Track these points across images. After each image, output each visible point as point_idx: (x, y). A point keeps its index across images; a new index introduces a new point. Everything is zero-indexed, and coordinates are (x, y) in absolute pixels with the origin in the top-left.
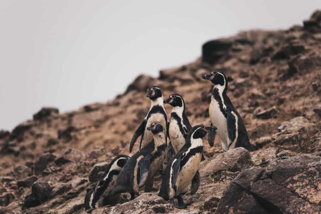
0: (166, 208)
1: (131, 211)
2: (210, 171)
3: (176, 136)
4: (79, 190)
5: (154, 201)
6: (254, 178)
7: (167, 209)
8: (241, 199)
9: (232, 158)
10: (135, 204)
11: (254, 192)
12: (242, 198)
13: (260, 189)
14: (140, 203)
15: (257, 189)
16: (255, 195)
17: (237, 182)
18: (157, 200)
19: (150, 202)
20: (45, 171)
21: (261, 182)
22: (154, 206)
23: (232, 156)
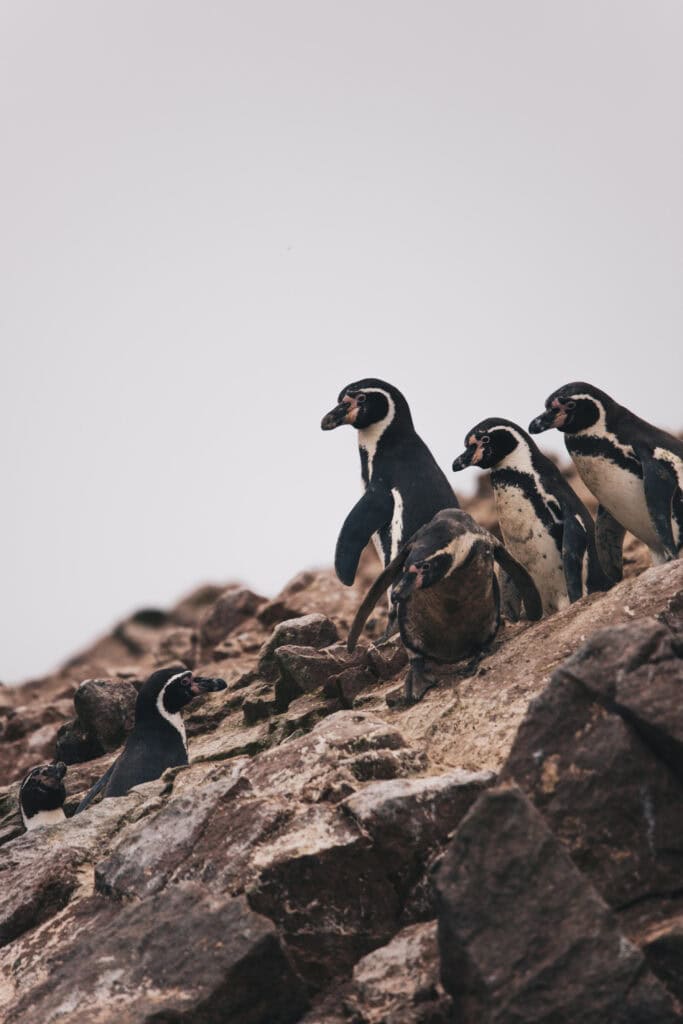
0: (400, 761)
1: (289, 772)
2: (579, 639)
3: (525, 535)
4: (226, 706)
5: (363, 741)
6: (629, 657)
7: (403, 765)
8: (582, 727)
9: (655, 593)
10: (304, 750)
11: (626, 703)
12: (588, 726)
13: (646, 695)
14: (320, 749)
15: (637, 693)
16: (628, 715)
17: (573, 671)
18: (374, 738)
19: (351, 742)
20: (221, 648)
21: (651, 669)
22: (360, 756)
23: (654, 589)
